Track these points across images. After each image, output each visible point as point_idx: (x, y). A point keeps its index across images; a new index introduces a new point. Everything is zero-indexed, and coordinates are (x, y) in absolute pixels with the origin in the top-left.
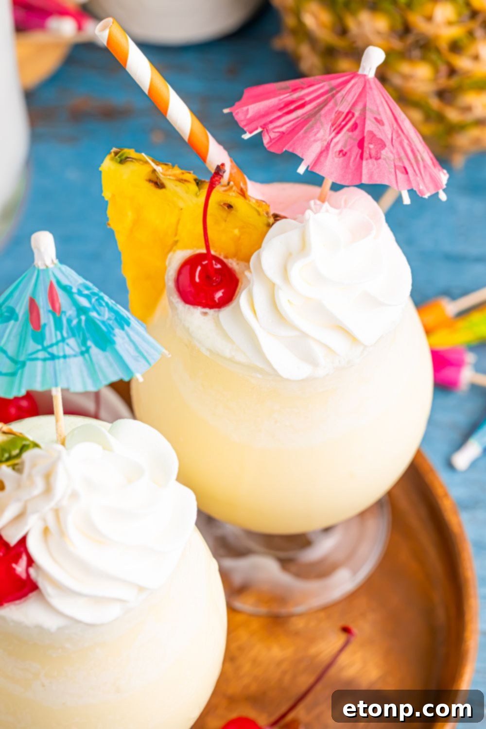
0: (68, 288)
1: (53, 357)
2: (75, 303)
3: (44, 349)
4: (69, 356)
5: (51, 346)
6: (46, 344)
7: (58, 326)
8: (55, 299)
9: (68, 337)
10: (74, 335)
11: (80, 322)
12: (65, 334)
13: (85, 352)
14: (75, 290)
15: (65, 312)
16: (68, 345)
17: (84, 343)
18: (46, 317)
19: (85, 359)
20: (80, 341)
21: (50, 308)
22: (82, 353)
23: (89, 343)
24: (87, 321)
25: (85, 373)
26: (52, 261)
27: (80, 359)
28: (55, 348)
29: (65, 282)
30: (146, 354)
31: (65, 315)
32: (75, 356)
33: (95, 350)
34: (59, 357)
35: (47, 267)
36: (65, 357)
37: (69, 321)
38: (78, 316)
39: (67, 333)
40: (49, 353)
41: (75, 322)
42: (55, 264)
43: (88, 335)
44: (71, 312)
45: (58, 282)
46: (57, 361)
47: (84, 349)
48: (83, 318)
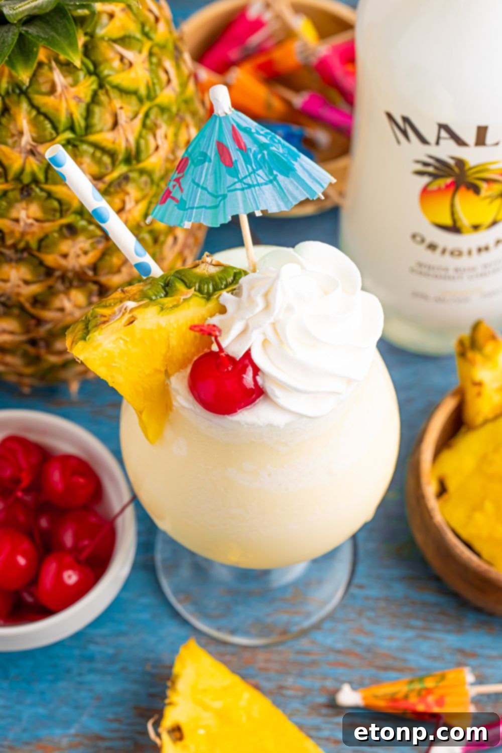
0: (248, 129)
1: (250, 186)
2: (256, 141)
3: (241, 181)
4: (262, 184)
5: (246, 177)
6: (241, 176)
7: (247, 161)
8: (240, 139)
9: (257, 170)
10: (261, 168)
11: (263, 155)
12: (255, 168)
13: (273, 181)
14: (253, 131)
15: (250, 149)
16: (259, 175)
17: (271, 173)
18: (236, 155)
19: (274, 186)
20: (267, 172)
21: (237, 147)
22: (271, 182)
23: (275, 172)
24: (269, 154)
25: (277, 198)
26: (230, 109)
27: (270, 186)
28: (249, 178)
29: (244, 125)
30: (318, 179)
31: (251, 151)
32: (266, 184)
33: (281, 178)
34: (254, 186)
35: (226, 114)
36: (259, 185)
37: (255, 155)
38: (261, 152)
39: (256, 166)
40: (245, 184)
41: (259, 156)
42: (233, 111)
43: (272, 166)
44: (254, 148)
45: (239, 125)
46: (253, 189)
47: (271, 178)
48: (265, 152)
